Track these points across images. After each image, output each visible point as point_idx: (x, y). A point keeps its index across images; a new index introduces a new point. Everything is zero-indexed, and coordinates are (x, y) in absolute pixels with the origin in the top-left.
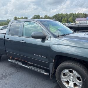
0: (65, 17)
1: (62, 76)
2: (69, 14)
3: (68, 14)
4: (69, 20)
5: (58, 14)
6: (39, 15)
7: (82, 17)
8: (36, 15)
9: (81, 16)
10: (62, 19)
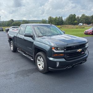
1: (38, 61)
6: (75, 15)
8: (72, 15)
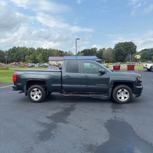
0: (30, 53)
2: (36, 49)
3: (34, 49)
4: (38, 58)
5: (17, 47)
7: (57, 56)
9: (55, 53)
10: (25, 56)
